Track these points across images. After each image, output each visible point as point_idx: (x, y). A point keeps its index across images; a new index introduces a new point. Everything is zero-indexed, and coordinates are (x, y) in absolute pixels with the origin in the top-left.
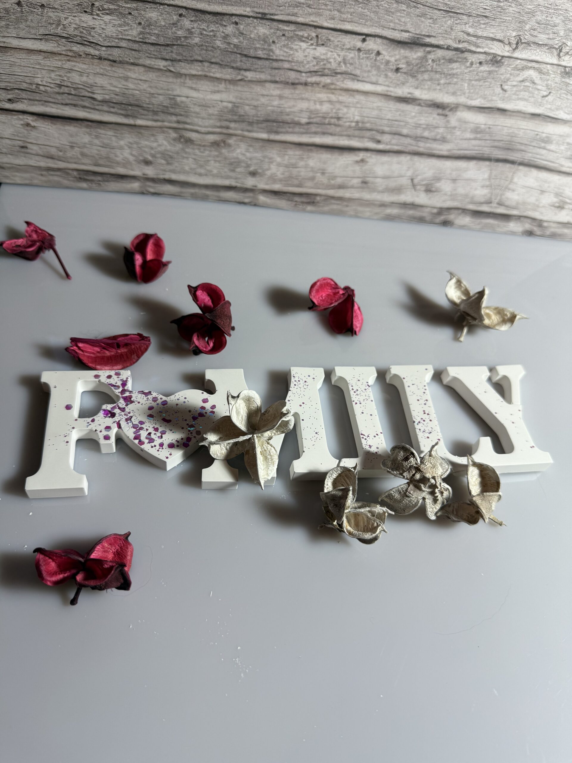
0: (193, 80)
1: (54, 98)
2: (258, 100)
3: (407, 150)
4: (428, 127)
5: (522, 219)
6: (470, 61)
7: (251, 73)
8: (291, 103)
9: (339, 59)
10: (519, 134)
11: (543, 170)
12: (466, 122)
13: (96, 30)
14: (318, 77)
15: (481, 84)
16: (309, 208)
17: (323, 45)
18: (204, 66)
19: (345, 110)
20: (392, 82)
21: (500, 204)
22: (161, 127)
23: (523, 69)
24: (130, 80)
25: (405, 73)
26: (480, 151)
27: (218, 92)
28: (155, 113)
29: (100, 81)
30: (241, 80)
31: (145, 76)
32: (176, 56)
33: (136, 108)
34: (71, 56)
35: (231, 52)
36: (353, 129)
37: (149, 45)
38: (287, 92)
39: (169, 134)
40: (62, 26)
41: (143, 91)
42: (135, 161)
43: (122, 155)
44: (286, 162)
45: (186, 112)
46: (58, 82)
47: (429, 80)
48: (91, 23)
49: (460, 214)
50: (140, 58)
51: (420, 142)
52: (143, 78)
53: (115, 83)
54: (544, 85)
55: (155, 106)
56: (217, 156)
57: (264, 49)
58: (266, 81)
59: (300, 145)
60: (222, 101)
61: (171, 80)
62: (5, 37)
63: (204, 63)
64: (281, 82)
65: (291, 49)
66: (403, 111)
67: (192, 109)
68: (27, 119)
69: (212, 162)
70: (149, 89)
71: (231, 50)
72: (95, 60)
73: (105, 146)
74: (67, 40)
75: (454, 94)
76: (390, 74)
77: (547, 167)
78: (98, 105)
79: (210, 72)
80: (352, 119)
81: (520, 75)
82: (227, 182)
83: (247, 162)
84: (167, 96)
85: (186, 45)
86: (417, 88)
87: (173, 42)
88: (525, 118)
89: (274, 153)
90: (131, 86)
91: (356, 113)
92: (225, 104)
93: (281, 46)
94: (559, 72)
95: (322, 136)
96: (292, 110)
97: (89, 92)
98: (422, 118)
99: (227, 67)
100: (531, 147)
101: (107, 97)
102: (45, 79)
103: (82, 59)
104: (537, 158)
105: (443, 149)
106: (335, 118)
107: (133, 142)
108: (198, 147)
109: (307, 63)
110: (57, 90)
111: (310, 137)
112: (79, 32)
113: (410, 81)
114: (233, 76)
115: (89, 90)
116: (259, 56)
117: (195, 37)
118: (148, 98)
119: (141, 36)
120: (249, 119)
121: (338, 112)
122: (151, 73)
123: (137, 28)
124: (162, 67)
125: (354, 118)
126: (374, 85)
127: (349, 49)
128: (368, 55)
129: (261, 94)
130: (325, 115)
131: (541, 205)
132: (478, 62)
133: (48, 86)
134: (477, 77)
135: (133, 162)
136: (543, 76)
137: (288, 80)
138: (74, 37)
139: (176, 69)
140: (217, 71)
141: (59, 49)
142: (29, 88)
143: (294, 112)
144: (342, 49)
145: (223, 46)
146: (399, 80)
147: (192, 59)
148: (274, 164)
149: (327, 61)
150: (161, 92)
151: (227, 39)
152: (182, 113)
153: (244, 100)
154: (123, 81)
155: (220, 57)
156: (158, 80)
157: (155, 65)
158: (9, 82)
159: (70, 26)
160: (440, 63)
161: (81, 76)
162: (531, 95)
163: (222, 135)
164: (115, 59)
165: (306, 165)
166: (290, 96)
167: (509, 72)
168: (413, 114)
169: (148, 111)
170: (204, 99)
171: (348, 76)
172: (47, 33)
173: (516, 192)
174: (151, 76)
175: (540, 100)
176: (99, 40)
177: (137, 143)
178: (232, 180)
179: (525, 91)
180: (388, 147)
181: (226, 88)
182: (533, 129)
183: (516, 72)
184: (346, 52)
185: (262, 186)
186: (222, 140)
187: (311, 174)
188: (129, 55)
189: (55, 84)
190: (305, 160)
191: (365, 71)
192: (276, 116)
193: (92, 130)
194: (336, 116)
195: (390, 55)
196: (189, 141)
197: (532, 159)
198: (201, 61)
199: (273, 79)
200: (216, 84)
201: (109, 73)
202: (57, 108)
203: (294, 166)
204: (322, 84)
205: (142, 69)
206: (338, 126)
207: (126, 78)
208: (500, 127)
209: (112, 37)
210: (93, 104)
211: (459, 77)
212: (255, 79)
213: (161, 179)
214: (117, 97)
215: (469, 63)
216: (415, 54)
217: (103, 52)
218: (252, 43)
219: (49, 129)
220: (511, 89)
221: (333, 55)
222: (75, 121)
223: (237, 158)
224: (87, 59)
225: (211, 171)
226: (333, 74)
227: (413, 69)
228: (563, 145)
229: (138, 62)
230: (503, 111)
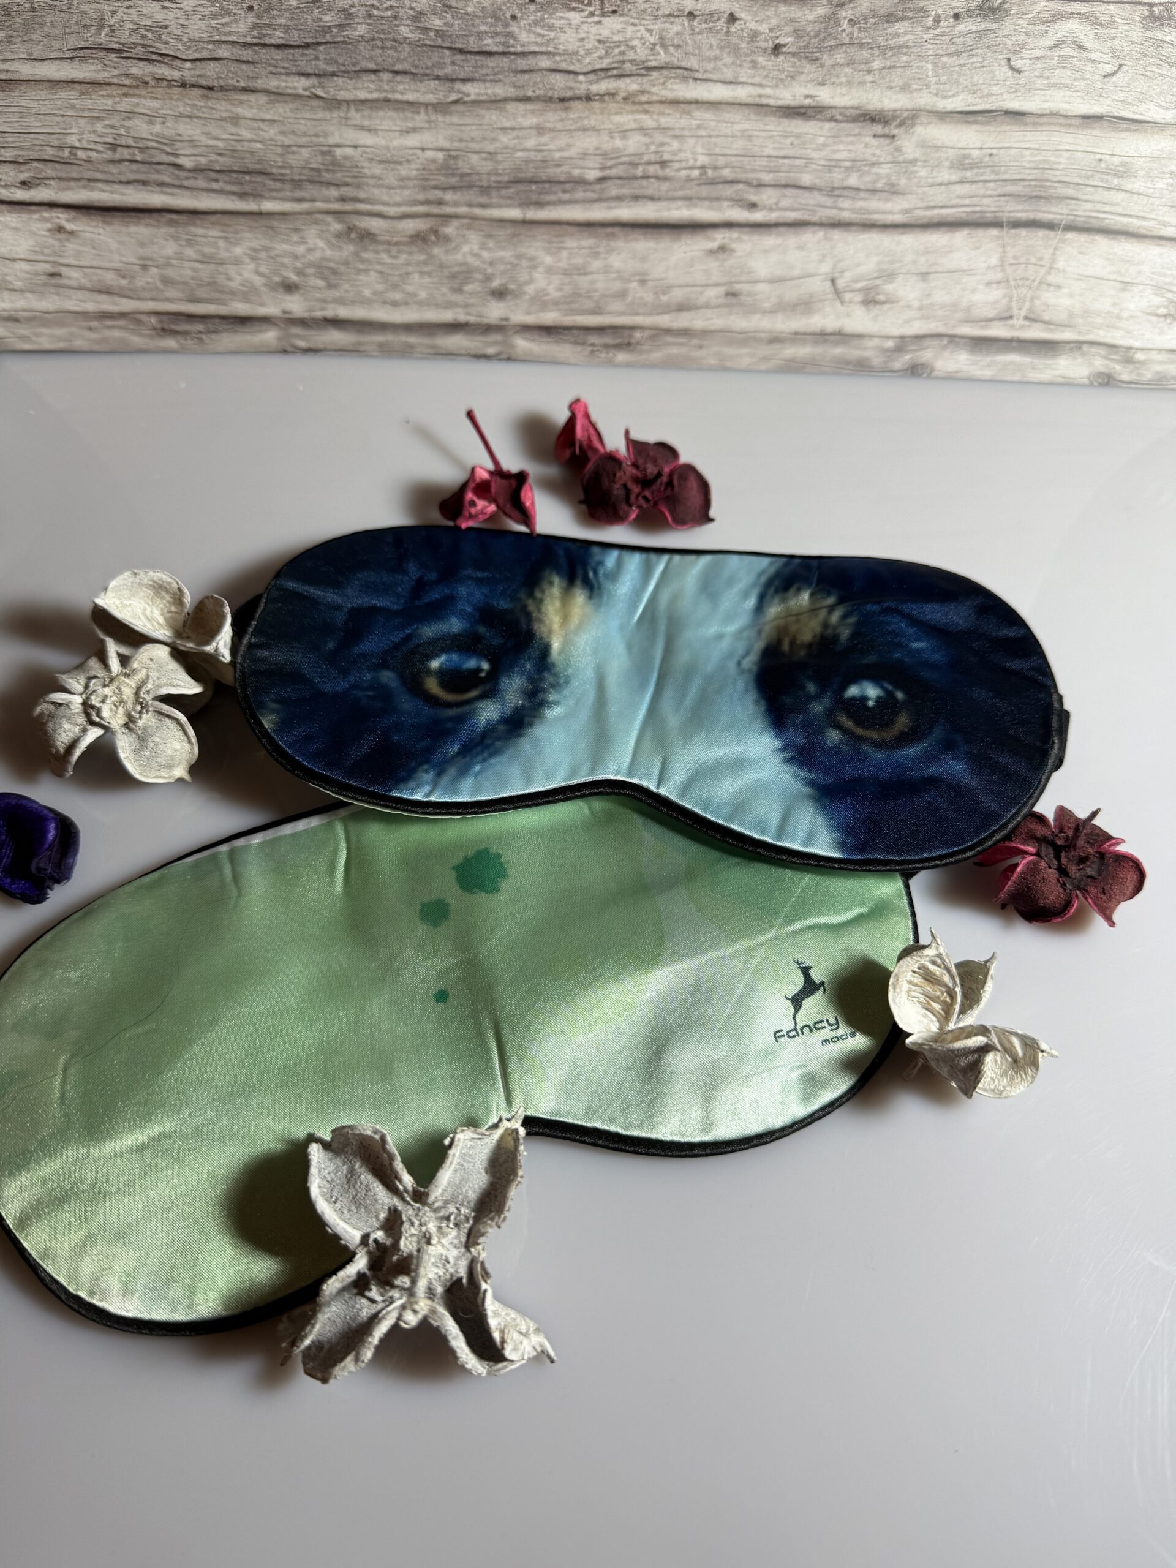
0: (362, 110)
1: (105, 172)
2: (494, 140)
3: (815, 219)
4: (856, 165)
5: (1085, 348)
6: (933, 13)
7: (475, 84)
8: (562, 141)
9: (652, 40)
10: (1060, 163)
11: (1122, 238)
12: (937, 148)
13: (169, 29)
14: (612, 80)
15: (962, 62)
16: (621, 357)
17: (614, 12)
18: (382, 81)
19: (675, 145)
20: (767, 76)
21: (1031, 319)
22: (309, 213)
23: (1054, 20)
24: (242, 122)
25: (794, 54)
26: (975, 206)
27: (415, 130)
28: (297, 184)
29: (188, 130)
30: (456, 102)
31: (271, 112)
32: (324, 66)
33: (259, 179)
34: (130, 87)
35: (430, 46)
36: (695, 182)
37: (273, 49)
38: (552, 117)
39: (328, 224)
40: (107, 29)
41: (269, 143)
42: (265, 285)
43: (240, 275)
44: (563, 264)
45: (355, 177)
46: (110, 140)
47: (848, 65)
48: (159, 17)
49: (944, 348)
50: (257, 78)
51: (841, 199)
52: (268, 117)
53: (215, 132)
54: (1105, 50)
55: (295, 169)
56: (425, 263)
57: (497, 34)
58: (506, 100)
59: (589, 226)
60: (423, 149)
61: (320, 115)
62: (6, 60)
63: (381, 74)
64: (538, 99)
65: (551, 27)
66: (797, 136)
67: (366, 171)
68: (58, 218)
69: (416, 276)
70: (280, 138)
71: (432, 43)
72: (175, 88)
73: (206, 260)
74: (118, 55)
75: (905, 88)
76: (761, 60)
77: (1131, 229)
78: (187, 178)
79: (394, 91)
80: (691, 163)
81: (1050, 34)
82: (448, 316)
83: (485, 270)
84: (315, 148)
85: (343, 42)
86: (822, 84)
87: (316, 38)
88: (1070, 126)
89: (537, 248)
90: (246, 134)
91: (700, 150)
92: (430, 154)
93: (530, 25)
94: (1138, 18)
95: (632, 203)
96: (566, 154)
97: (168, 153)
98: (841, 147)
99: (426, 78)
100: (1089, 189)
101: (203, 160)
102: (85, 136)
103: (149, 90)
104: (1105, 212)
105: (893, 209)
106: (656, 163)
107: (259, 247)
108: (385, 247)
109: (586, 54)
110: (109, 155)
111: (610, 208)
112: (138, 36)
113: (806, 71)
114: (441, 95)
115: (169, 150)
116: (487, 49)
117: (358, 23)
118: (281, 155)
119: (255, 33)
120: (481, 180)
121: (661, 149)
122: (281, 104)
123: (245, 18)
124: (301, 91)
125: (696, 160)
126: (731, 87)
127: (669, 15)
128: (711, 25)
129: (499, 126)
130: (637, 161)
131: (1125, 314)
132: (952, 14)
133: (91, 149)
134: (952, 49)
135: (262, 289)
136: (1101, 30)
137: (550, 94)
138: (131, 48)
139: (328, 93)
140: (407, 87)
141: (106, 74)
142: (58, 156)
143: (571, 158)
144: (656, 18)
145: (414, 36)
146: (784, 71)
147: (358, 68)
148: (541, 269)
149: (628, 45)
150: (304, 140)
151: (420, 21)
152: (349, 180)
153: (466, 141)
154: (229, 125)
155: (410, 60)
156: (295, 118)
157: (286, 87)
158: (21, 148)
159: (121, 26)
160: (868, 25)
161: (151, 123)
162: (1078, 75)
163: (430, 219)
164: (210, 84)
165: (605, 266)
166: (559, 126)
167: (1024, 30)
168: (821, 140)
169: (283, 181)
170: (387, 148)
171: (673, 71)
172: (82, 44)
173: (1065, 291)
174: (281, 110)
175: (1099, 85)
176: (178, 49)
177: (267, 249)
178: (460, 310)
179: (1064, 67)
180: (773, 216)
181: (429, 122)
182: (1089, 149)
183: (1037, 28)
184: (664, 22)
185: (519, 317)
186: (431, 229)
187: (617, 286)
188: (235, 73)
189: (105, 143)
190: (603, 256)
191: (709, 59)
192: (533, 170)
193: (180, 229)
194: (658, 160)
195: (757, 19)
196: (367, 236)
197: (1094, 214)
198: (375, 72)
199: (521, 93)
200: (409, 115)
201: (203, 112)
202: (112, 192)
203: (582, 271)
204: (623, 94)
205: (263, 99)
206: (666, 179)
207: (236, 120)
208: (1013, 151)
209: (200, 40)
210: (178, 177)
211: (912, 50)
212: (484, 98)
213: (319, 320)
214: (220, 159)
215: (931, 19)
216: (811, 10)
217: (187, 72)
218: (470, 23)
219: (100, 234)
220: (1031, 65)
221: (639, 31)
222: (147, 215)
223: (465, 264)
224: (160, 89)
225: (414, 295)
226: (643, 72)
227: (809, 43)
228: (1162, 178)
229: (255, 84)
230: (1017, 116)
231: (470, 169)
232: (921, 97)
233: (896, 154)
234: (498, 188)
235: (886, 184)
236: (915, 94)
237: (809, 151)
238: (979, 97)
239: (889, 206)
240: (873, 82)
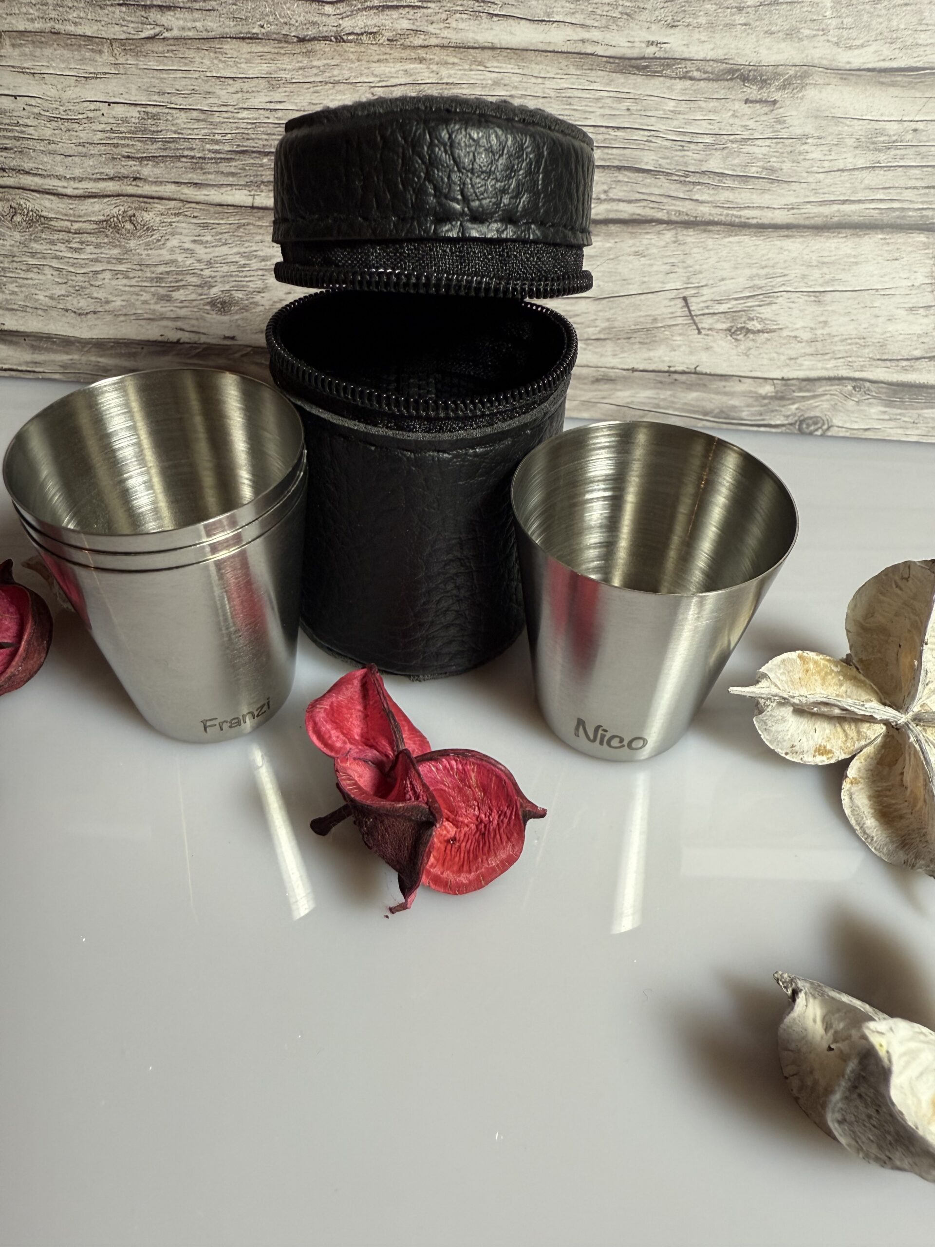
231: (175, 132)
232: (815, 47)
233: (779, 126)
234: (218, 161)
235: (764, 168)
236: (805, 42)
237: (653, 119)
238: (901, 49)
239: (765, 199)
240: (745, 25)
